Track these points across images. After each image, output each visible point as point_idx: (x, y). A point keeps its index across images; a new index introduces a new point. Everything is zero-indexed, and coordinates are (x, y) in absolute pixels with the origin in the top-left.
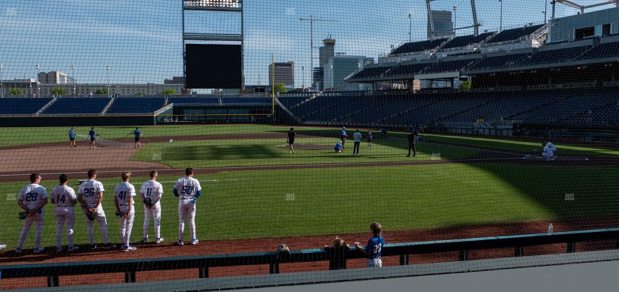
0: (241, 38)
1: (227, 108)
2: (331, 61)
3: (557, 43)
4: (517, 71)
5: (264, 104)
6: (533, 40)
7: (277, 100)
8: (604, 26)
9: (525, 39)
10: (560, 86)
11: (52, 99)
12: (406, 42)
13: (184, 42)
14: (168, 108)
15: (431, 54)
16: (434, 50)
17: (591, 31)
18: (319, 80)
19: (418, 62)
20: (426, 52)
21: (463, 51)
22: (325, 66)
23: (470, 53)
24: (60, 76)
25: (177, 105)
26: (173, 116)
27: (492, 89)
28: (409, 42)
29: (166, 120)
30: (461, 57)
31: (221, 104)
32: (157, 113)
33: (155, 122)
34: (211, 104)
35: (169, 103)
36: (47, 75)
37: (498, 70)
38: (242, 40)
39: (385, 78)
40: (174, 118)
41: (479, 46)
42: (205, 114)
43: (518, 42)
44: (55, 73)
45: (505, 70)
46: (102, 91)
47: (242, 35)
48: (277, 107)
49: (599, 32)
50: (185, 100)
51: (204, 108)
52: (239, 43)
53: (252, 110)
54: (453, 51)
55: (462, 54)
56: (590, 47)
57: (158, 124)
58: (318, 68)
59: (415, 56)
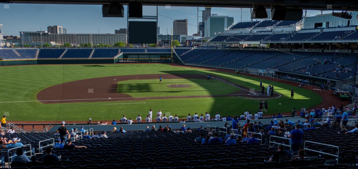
0: (156, 17)
1: (149, 54)
2: (209, 20)
3: (306, 29)
4: (286, 43)
5: (168, 53)
6: (297, 26)
7: (174, 50)
8: (326, 22)
9: (293, 26)
10: (306, 50)
11: (65, 49)
12: (239, 22)
13: (128, 20)
14: (121, 55)
15: (250, 30)
16: (252, 28)
17: (321, 25)
18: (201, 30)
19: (243, 34)
20: (247, 29)
21: (264, 30)
22: (205, 22)
23: (267, 31)
24: (59, 28)
25: (125, 53)
26: (123, 59)
27: (277, 50)
28: (241, 22)
29: (120, 61)
30: (263, 33)
31: (146, 52)
32: (116, 58)
33: (115, 62)
34: (141, 53)
35: (121, 52)
36: (52, 28)
37: (277, 42)
38: (157, 19)
39: (227, 42)
40: (124, 60)
41: (272, 27)
42: (139, 58)
43: (290, 27)
44: (57, 26)
45: (279, 42)
46: (88, 44)
47: (157, 17)
48: (174, 54)
49: (324, 26)
50: (129, 50)
51: (138, 55)
52: (155, 20)
53: (162, 56)
54: (260, 29)
55: (263, 32)
56: (319, 33)
57: (116, 63)
58: (201, 23)
59: (242, 31)
